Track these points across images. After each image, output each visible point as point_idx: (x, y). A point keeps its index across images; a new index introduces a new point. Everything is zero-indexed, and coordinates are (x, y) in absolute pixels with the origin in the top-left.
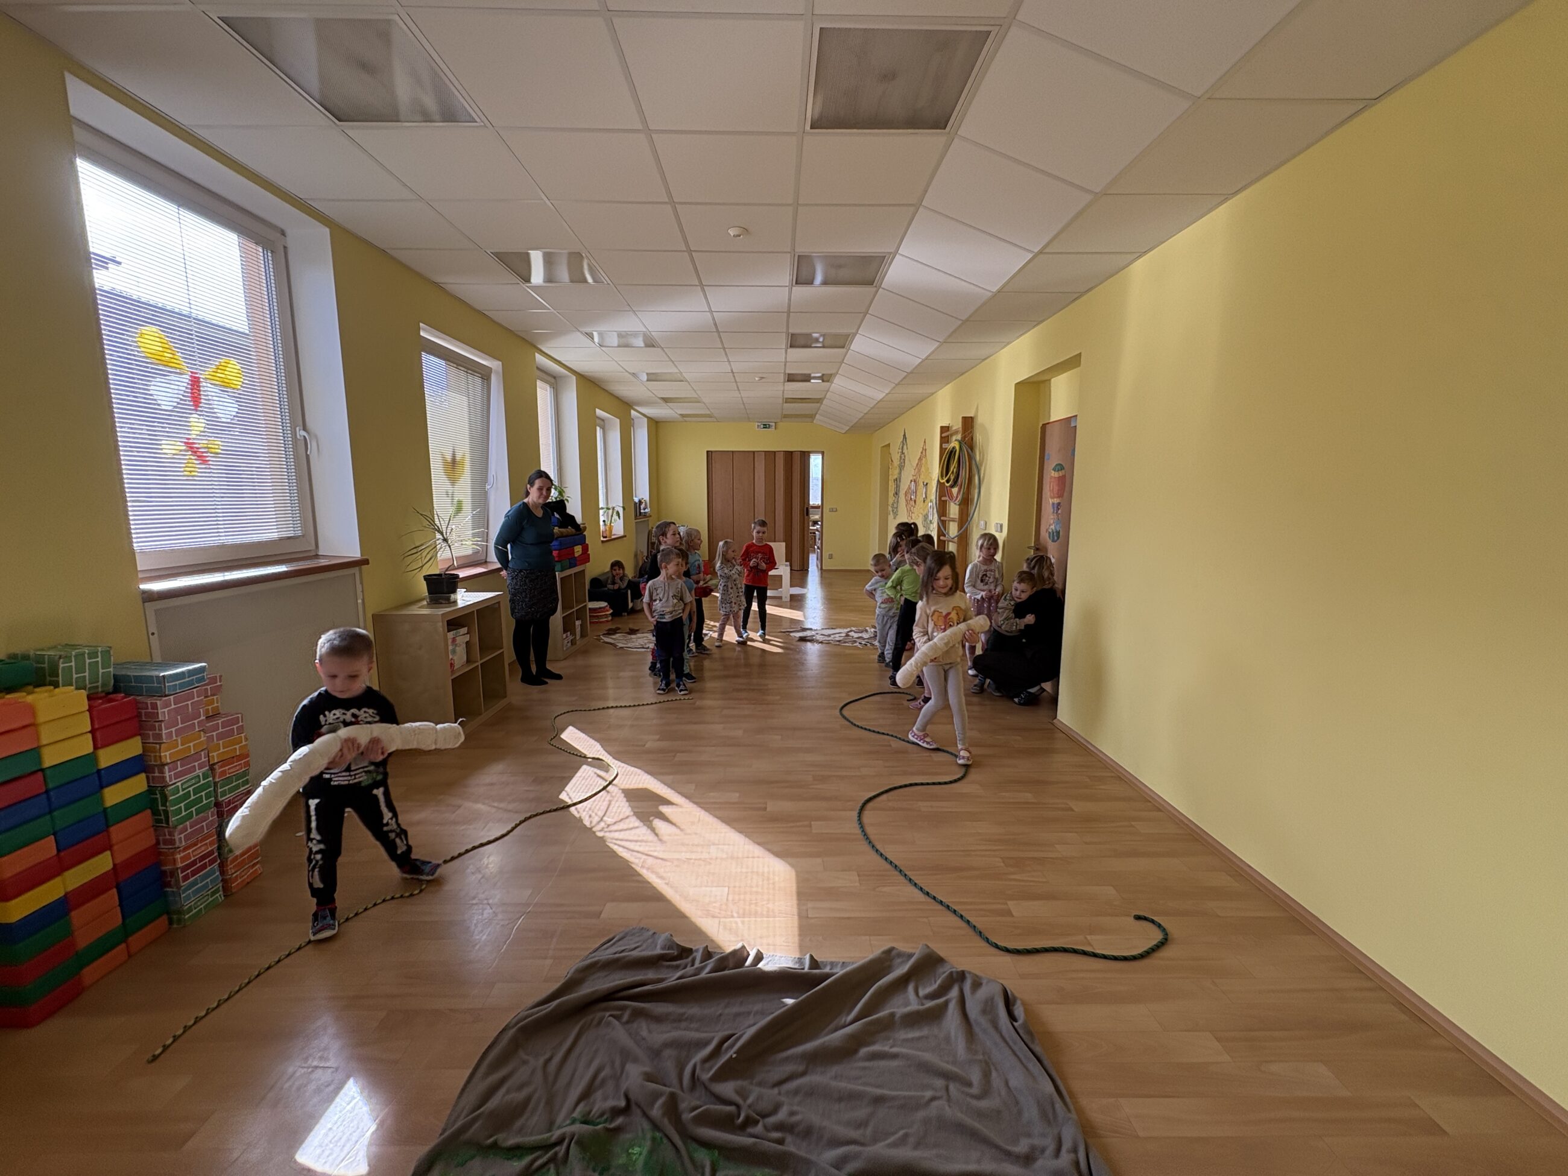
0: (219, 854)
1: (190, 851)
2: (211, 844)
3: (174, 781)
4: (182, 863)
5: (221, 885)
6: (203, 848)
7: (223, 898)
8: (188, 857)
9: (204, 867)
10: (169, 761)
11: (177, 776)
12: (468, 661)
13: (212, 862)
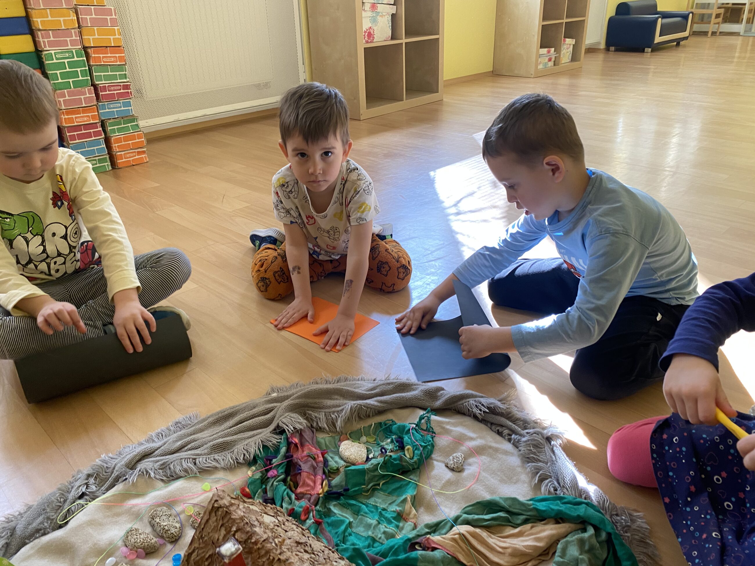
0: (104, 131)
1: (74, 116)
2: (93, 117)
3: (48, 48)
4: (66, 124)
5: (107, 156)
6: (85, 119)
7: (110, 168)
8: (71, 120)
9: (89, 135)
10: (41, 28)
11: (52, 44)
12: (393, 38)
13: (97, 134)
